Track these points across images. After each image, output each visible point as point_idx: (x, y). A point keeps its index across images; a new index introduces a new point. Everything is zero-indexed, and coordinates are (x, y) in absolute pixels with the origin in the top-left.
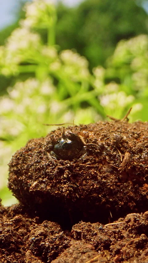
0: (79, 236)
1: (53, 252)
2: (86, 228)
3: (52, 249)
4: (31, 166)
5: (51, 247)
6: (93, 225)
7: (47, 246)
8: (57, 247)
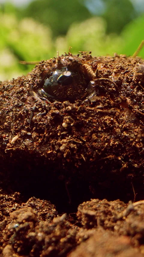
0: (91, 223)
1: (50, 249)
2: (102, 209)
3: (49, 244)
4: (9, 112)
5: (47, 240)
6: (112, 203)
7: (40, 239)
8: (57, 242)
